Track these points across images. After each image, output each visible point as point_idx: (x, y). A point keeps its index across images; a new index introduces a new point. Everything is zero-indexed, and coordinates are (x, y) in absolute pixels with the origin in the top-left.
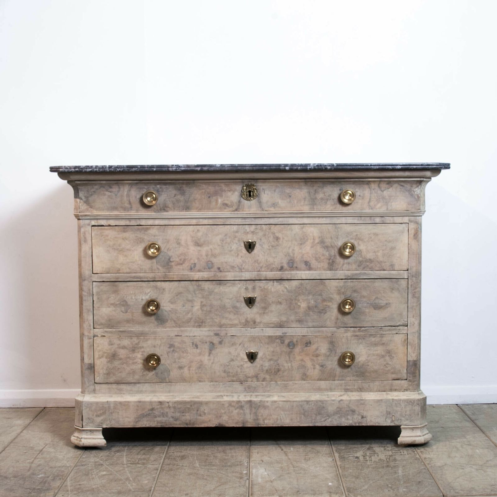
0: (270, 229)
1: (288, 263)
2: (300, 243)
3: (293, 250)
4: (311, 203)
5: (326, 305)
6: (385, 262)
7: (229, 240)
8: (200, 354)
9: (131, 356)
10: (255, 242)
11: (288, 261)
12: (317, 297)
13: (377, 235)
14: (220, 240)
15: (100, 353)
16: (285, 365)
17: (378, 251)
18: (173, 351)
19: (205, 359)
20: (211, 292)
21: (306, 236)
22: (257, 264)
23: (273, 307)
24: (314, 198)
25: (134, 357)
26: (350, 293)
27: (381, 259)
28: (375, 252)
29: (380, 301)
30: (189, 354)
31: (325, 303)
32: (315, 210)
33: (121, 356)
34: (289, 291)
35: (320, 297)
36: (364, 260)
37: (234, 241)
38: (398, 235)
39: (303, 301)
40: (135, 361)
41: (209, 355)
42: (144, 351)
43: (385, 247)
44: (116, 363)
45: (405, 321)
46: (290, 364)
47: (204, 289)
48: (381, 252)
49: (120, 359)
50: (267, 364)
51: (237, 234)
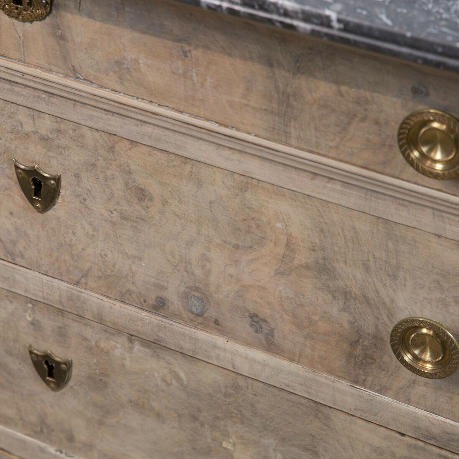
1: (185, 296)
2: (234, 242)
3: (204, 258)
4: (275, 105)
10: (58, 180)
11: (182, 289)
21: (258, 227)
22: (67, 257)
23: (133, 419)
24: (289, 90)
32: (293, 142)
39: (243, 444)
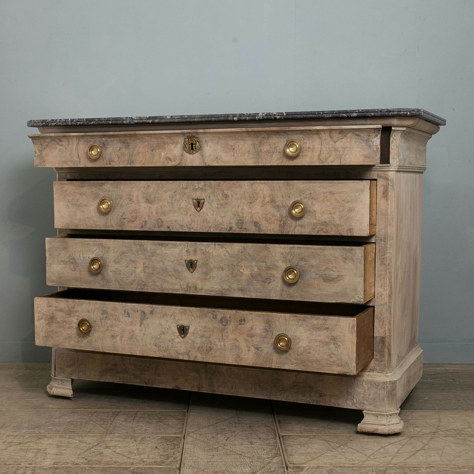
0: (219, 185)
1: (237, 224)
2: (250, 201)
3: (242, 209)
5: (271, 274)
6: (342, 226)
7: (178, 197)
8: (132, 324)
9: (67, 320)
10: (204, 200)
11: (237, 222)
12: (260, 263)
13: (334, 194)
14: (170, 197)
15: (39, 315)
16: (218, 343)
17: (334, 213)
18: (106, 318)
19: (137, 329)
20: (153, 253)
21: (256, 194)
22: (205, 224)
23: (215, 273)
24: (259, 150)
25: (70, 322)
26: (297, 261)
27: (338, 222)
28: (330, 213)
29: (332, 273)
30: (121, 323)
31: (270, 272)
33: (59, 319)
34: (231, 256)
35: (263, 264)
36: (318, 222)
37: (183, 198)
38: (358, 194)
39: (246, 268)
40: (70, 325)
41: (141, 326)
42: (79, 316)
43: (342, 208)
44: (54, 326)
45: (360, 298)
46: (222, 343)
47: (146, 250)
48: (337, 213)
49: (58, 322)
50: (198, 341)
51: (186, 191)
